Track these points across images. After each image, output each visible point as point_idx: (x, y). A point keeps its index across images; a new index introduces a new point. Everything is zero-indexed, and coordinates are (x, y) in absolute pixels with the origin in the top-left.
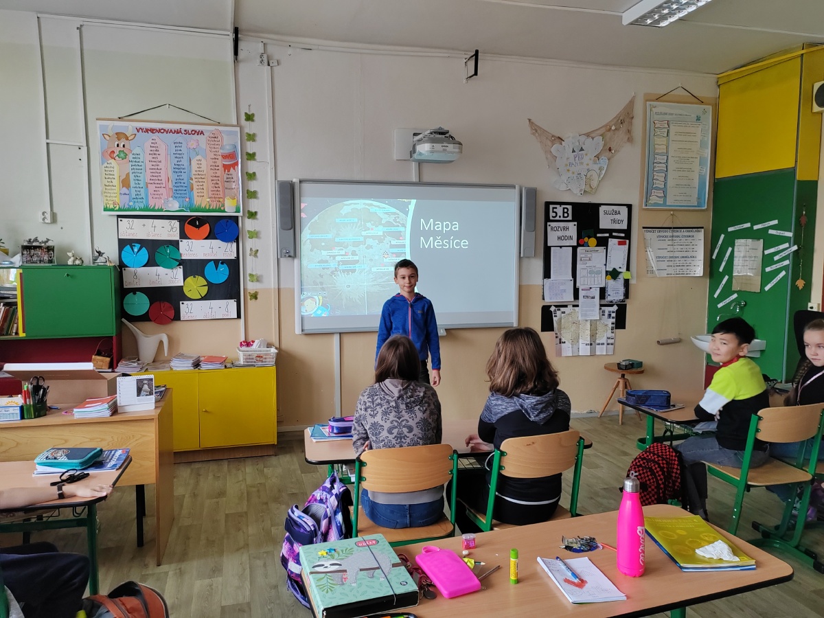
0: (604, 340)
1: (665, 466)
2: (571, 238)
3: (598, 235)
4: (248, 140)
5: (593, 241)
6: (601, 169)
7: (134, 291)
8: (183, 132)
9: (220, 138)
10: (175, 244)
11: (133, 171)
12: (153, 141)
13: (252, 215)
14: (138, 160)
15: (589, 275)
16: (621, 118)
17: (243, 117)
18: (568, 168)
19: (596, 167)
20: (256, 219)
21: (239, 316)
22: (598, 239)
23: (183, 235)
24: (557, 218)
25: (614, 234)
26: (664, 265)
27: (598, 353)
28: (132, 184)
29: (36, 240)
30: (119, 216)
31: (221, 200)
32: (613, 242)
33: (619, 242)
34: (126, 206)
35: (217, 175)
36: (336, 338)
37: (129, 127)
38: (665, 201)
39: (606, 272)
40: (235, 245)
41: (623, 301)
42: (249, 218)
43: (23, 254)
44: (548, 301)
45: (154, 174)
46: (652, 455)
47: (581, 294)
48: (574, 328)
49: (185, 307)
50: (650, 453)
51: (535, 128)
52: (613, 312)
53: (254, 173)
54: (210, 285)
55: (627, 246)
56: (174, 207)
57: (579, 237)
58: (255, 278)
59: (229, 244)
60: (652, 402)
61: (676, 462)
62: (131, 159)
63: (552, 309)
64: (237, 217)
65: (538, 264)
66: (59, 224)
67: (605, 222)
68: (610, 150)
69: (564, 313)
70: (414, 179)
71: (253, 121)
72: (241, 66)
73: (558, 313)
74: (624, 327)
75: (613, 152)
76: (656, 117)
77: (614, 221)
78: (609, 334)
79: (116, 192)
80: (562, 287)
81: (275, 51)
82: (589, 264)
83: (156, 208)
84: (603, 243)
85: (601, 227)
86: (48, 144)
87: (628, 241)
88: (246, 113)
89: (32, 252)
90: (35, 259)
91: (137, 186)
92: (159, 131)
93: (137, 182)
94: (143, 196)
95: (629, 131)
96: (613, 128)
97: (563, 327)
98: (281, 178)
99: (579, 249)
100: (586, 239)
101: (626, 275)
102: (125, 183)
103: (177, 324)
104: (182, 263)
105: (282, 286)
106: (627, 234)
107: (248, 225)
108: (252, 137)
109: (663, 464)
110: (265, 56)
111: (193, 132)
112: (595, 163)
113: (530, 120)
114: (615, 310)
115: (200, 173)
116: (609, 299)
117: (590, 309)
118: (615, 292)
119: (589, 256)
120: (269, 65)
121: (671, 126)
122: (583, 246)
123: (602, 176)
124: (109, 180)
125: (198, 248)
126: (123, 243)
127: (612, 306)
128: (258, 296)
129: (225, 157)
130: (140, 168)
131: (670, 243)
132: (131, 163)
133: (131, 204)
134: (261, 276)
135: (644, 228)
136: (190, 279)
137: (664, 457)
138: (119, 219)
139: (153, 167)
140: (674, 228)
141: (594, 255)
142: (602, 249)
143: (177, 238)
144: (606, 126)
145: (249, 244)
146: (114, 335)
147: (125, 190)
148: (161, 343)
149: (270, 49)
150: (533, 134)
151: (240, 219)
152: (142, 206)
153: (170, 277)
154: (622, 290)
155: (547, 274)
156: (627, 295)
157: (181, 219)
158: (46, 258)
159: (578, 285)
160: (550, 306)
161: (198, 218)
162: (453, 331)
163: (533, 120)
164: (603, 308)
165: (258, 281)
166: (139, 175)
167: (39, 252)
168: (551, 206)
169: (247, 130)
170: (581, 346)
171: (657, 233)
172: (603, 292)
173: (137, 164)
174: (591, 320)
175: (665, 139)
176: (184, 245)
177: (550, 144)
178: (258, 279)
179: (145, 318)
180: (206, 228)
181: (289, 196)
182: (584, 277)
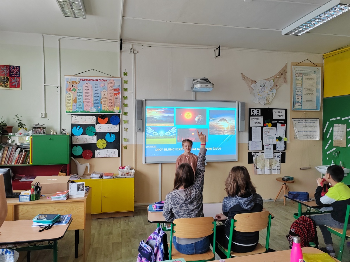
0: (276, 167)
1: (307, 227)
2: (260, 123)
3: (272, 122)
4: (125, 83)
5: (270, 125)
6: (273, 94)
7: (77, 145)
8: (99, 80)
9: (113, 83)
10: (94, 126)
11: (78, 96)
12: (87, 84)
13: (126, 114)
14: (80, 92)
15: (268, 139)
16: (281, 73)
17: (123, 74)
18: (259, 93)
19: (271, 93)
20: (127, 115)
21: (119, 156)
22: (272, 123)
23: (97, 122)
24: (254, 115)
25: (279, 121)
26: (302, 135)
27: (273, 173)
28: (78, 101)
29: (38, 124)
30: (72, 115)
31: (113, 108)
32: (279, 125)
33: (282, 125)
34: (75, 111)
35: (111, 97)
36: (160, 166)
37: (77, 79)
38: (301, 107)
39: (276, 138)
40: (118, 126)
41: (284, 151)
42: (124, 115)
43: (33, 130)
44: (250, 150)
45: (86, 97)
46: (301, 221)
47: (265, 147)
48: (262, 162)
49: (97, 152)
50: (300, 220)
51: (244, 77)
52: (280, 155)
53: (127, 97)
54: (107, 143)
55: (285, 127)
56: (94, 110)
57: (264, 123)
58: (126, 140)
59: (116, 126)
60: (301, 197)
61: (313, 225)
62: (78, 91)
63: (253, 154)
64: (119, 114)
65: (247, 134)
66: (48, 118)
67: (275, 116)
68: (277, 86)
69: (258, 155)
70: (193, 98)
71: (127, 75)
72: (123, 53)
73: (255, 155)
74: (284, 162)
75: (278, 87)
76: (297, 72)
77: (279, 116)
78: (278, 165)
79: (71, 104)
80: (257, 144)
81: (136, 47)
82: (269, 134)
83: (87, 111)
84: (274, 125)
85: (274, 118)
86: (45, 86)
87: (285, 125)
88: (124, 72)
89: (37, 129)
90: (38, 132)
91: (80, 102)
92: (89, 80)
93: (79, 101)
94: (82, 106)
95: (285, 78)
96: (278, 77)
97: (257, 162)
98: (138, 98)
99: (264, 128)
100: (267, 124)
101: (285, 139)
102: (75, 101)
103: (93, 159)
104: (96, 134)
105: (137, 144)
106: (285, 122)
107: (124, 118)
108: (126, 82)
109: (307, 226)
110: (132, 50)
111: (103, 80)
112: (270, 91)
113: (242, 74)
114: (280, 154)
115: (104, 97)
116: (278, 149)
117: (269, 153)
118: (280, 146)
119: (268, 131)
120: (134, 53)
121: (303, 76)
122: (266, 126)
123: (273, 97)
124: (68, 100)
125: (103, 128)
126: (73, 126)
127: (279, 152)
128: (127, 148)
129: (115, 90)
130: (81, 95)
131: (304, 125)
132: (77, 93)
133: (77, 109)
134: (129, 139)
135: (292, 119)
136: (99, 140)
137: (307, 222)
138: (72, 116)
139: (86, 95)
140: (306, 119)
141: (271, 130)
142: (274, 128)
143: (95, 123)
144: (275, 76)
145: (124, 126)
146: (68, 164)
147: (75, 104)
148: (87, 167)
149: (135, 47)
150: (244, 79)
151: (120, 115)
152: (81, 110)
153: (91, 139)
154: (283, 146)
155: (250, 139)
156: (285, 148)
157: (97, 116)
158: (42, 132)
159: (264, 143)
160: (252, 152)
161: (103, 115)
162: (209, 163)
163: (244, 74)
164: (275, 153)
165: (127, 141)
166: (80, 98)
167: (39, 129)
168: (252, 110)
169: (124, 79)
170: (266, 170)
171: (298, 121)
172: (275, 147)
173: (80, 93)
174: (270, 159)
175: (301, 81)
176: (97, 126)
177: (250, 83)
178: (127, 140)
179: (81, 157)
180: (107, 119)
181: (141, 106)
182: (266, 140)
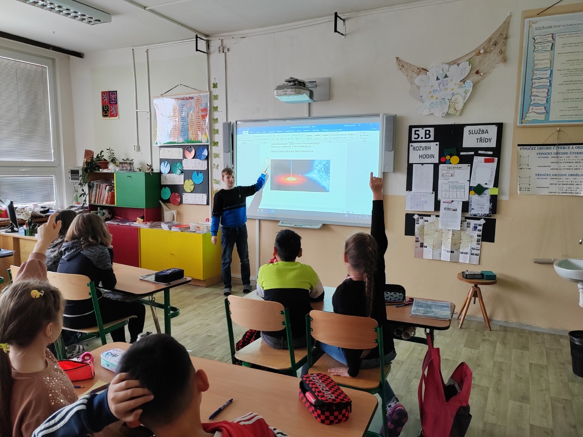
0: (468, 250)
2: (433, 156)
3: (462, 153)
4: (214, 99)
5: (456, 159)
6: (466, 92)
7: (165, 186)
8: (185, 99)
9: (200, 100)
10: (180, 161)
13: (216, 144)
15: (451, 189)
17: (212, 86)
18: (432, 94)
19: (461, 91)
20: (218, 146)
21: (208, 204)
22: (461, 157)
24: (420, 139)
25: (480, 152)
26: (545, 183)
27: (460, 261)
29: (128, 159)
32: (478, 160)
33: (486, 159)
35: (199, 121)
36: (257, 222)
38: (547, 119)
39: (470, 187)
42: (213, 146)
43: (119, 166)
44: (409, 210)
47: (442, 206)
48: (436, 235)
49: (184, 196)
51: (401, 64)
52: (479, 225)
53: (217, 119)
54: (195, 184)
55: (495, 164)
56: (180, 141)
57: (441, 154)
58: (216, 181)
59: (204, 162)
63: (416, 217)
64: (208, 145)
65: (403, 178)
66: (141, 152)
67: (469, 140)
68: (478, 73)
69: (426, 221)
70: (306, 115)
71: (217, 87)
72: (212, 56)
73: (421, 221)
74: (492, 240)
75: (482, 74)
76: (536, 32)
77: (481, 140)
78: (475, 245)
80: (423, 199)
81: (226, 43)
82: (451, 179)
83: (174, 142)
84: (467, 160)
85: (465, 145)
86: (137, 112)
87: (496, 159)
88: (214, 84)
89: (123, 165)
90: (124, 168)
95: (501, 52)
96: (482, 51)
97: (424, 233)
98: (229, 121)
99: (441, 166)
100: (448, 157)
101: (495, 191)
103: (182, 206)
104: (184, 172)
106: (497, 152)
107: (213, 150)
108: (216, 97)
110: (222, 47)
111: (189, 98)
112: (460, 87)
113: (397, 58)
114: (482, 224)
115: (192, 121)
116: (474, 212)
117: (451, 219)
118: (481, 205)
119: (451, 172)
120: (223, 52)
121: (557, 39)
122: (445, 163)
123: (467, 99)
125: (189, 164)
126: (162, 161)
127: (479, 219)
129: (202, 110)
131: (554, 160)
135: (519, 145)
136: (187, 181)
138: (160, 148)
140: (559, 145)
141: (457, 171)
142: (466, 167)
143: (182, 158)
144: (474, 51)
145: (214, 161)
146: (145, 208)
148: (174, 215)
150: (400, 69)
153: (177, 179)
154: (488, 205)
155: (409, 187)
156: (494, 209)
157: (184, 147)
159: (439, 197)
160: (414, 214)
161: (190, 146)
162: (331, 226)
163: (401, 58)
164: (468, 221)
165: (218, 183)
167: (126, 165)
168: (414, 130)
169: (214, 94)
170: (443, 252)
171: (537, 150)
172: (466, 206)
174: (453, 231)
175: (548, 53)
176: (184, 161)
177: (415, 75)
179: (168, 201)
180: (193, 152)
181: (228, 132)
182: (446, 191)
